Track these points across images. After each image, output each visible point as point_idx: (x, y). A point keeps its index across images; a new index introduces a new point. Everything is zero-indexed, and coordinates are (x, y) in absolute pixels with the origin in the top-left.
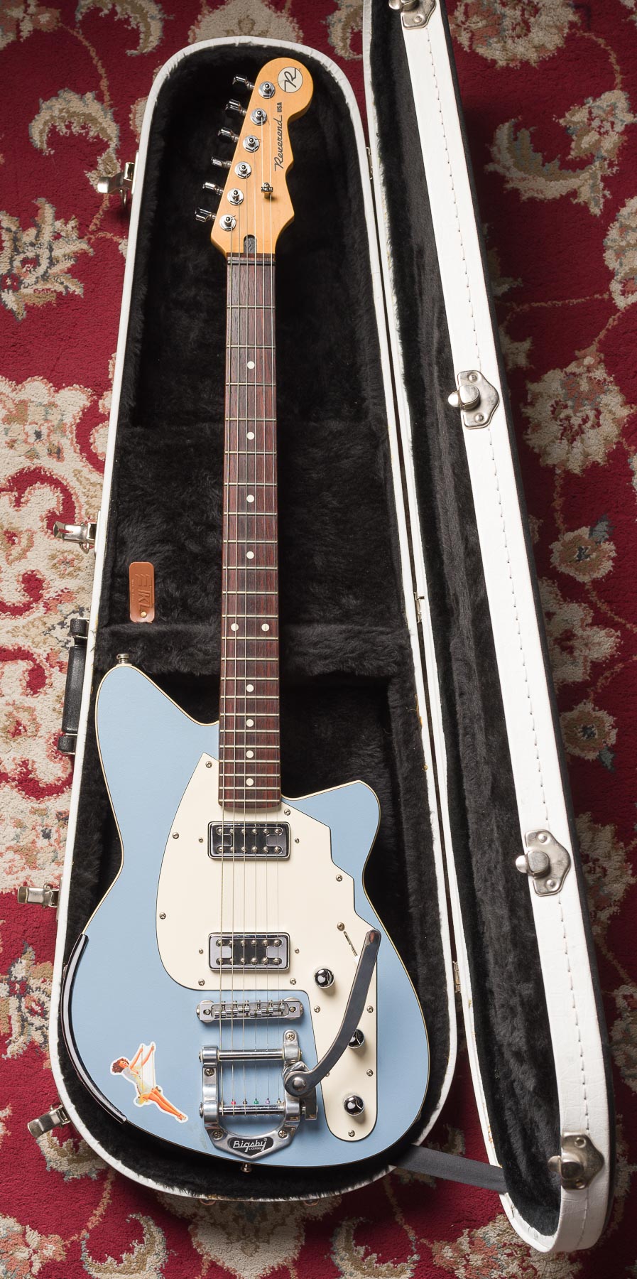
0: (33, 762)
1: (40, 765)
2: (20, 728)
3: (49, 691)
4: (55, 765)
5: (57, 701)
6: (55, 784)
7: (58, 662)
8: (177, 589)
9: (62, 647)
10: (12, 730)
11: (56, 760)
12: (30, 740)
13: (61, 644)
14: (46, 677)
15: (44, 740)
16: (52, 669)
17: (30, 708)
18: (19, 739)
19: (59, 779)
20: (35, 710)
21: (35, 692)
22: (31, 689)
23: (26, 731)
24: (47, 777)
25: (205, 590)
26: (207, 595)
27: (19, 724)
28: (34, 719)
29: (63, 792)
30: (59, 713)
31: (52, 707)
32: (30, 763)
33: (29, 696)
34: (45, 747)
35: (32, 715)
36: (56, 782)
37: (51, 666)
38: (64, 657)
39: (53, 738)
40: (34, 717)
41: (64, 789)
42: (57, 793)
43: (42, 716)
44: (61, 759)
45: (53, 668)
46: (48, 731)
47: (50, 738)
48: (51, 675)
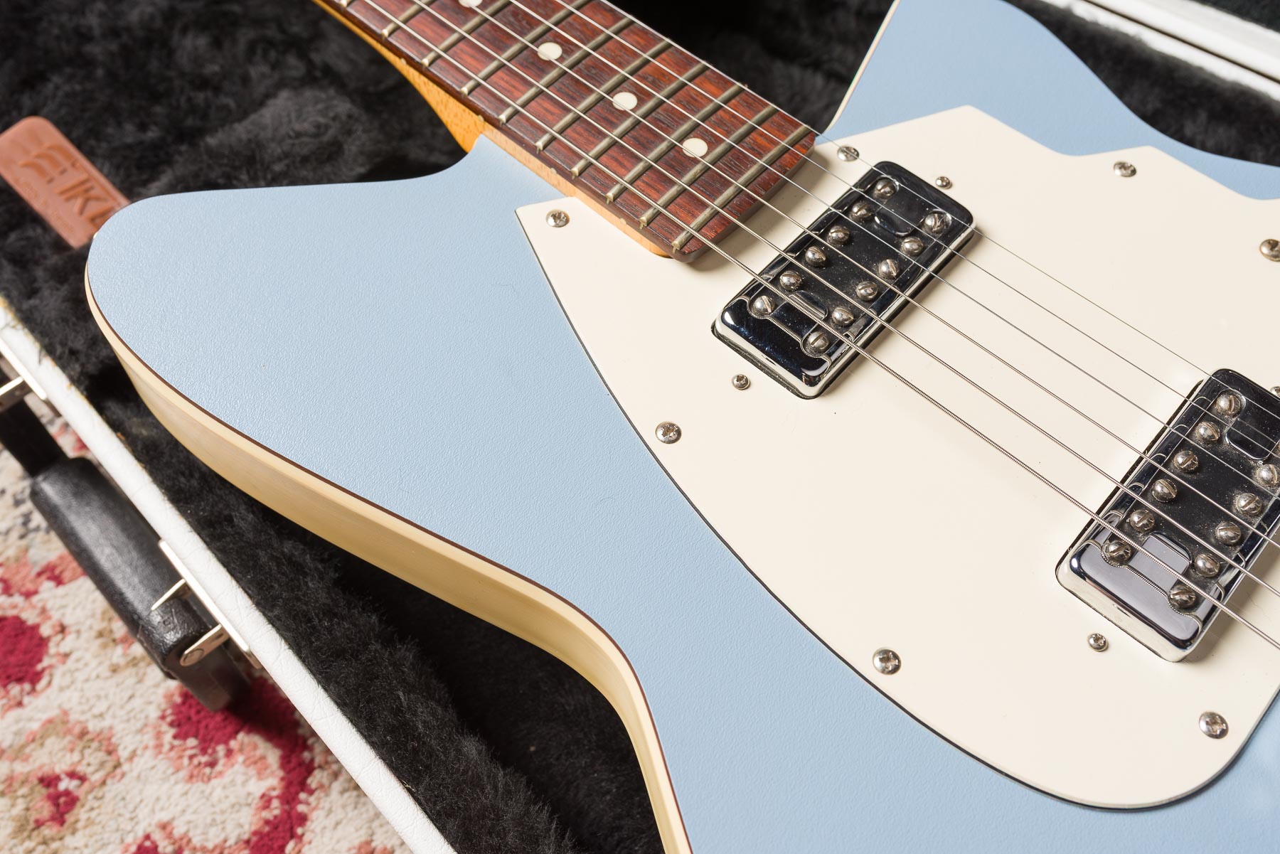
0: (164, 827)
1: (188, 817)
2: (63, 786)
3: (68, 644)
4: (226, 779)
5: (104, 646)
6: (267, 822)
7: (39, 574)
8: (143, 127)
9: (22, 537)
10: (46, 810)
11: (219, 768)
12: (113, 788)
13: (14, 535)
14: (35, 628)
15: (149, 753)
16: (35, 599)
17: (50, 721)
18: (80, 814)
19: (266, 801)
20: (65, 713)
21: (35, 678)
22: (20, 680)
23: (82, 779)
24: (230, 827)
25: (203, 83)
26: (217, 90)
27: (49, 781)
28: (83, 734)
29: (303, 819)
30: (134, 662)
31: (104, 670)
32: (158, 836)
33: (26, 700)
34: (163, 765)
35: (68, 732)
36: (267, 815)
37: (28, 595)
38: (50, 549)
39: (165, 727)
40: (77, 730)
41: (301, 808)
42: (293, 835)
43: (96, 711)
44: (229, 753)
45: (36, 592)
46: (139, 725)
47: (159, 735)
48: (44, 611)
